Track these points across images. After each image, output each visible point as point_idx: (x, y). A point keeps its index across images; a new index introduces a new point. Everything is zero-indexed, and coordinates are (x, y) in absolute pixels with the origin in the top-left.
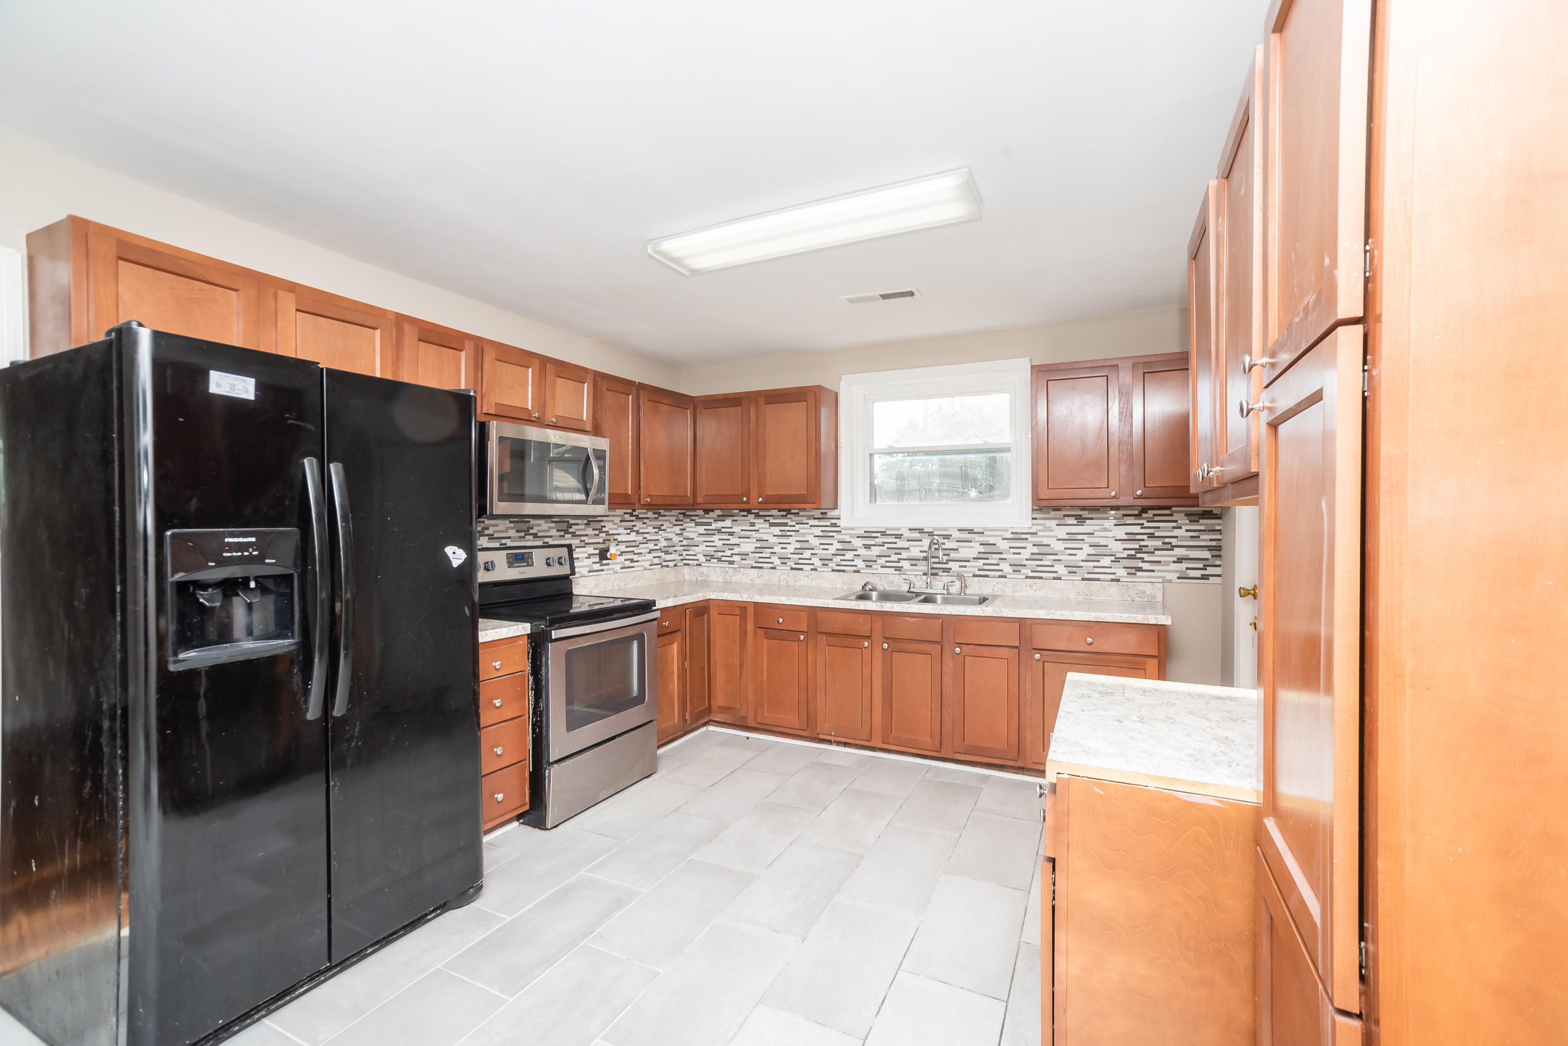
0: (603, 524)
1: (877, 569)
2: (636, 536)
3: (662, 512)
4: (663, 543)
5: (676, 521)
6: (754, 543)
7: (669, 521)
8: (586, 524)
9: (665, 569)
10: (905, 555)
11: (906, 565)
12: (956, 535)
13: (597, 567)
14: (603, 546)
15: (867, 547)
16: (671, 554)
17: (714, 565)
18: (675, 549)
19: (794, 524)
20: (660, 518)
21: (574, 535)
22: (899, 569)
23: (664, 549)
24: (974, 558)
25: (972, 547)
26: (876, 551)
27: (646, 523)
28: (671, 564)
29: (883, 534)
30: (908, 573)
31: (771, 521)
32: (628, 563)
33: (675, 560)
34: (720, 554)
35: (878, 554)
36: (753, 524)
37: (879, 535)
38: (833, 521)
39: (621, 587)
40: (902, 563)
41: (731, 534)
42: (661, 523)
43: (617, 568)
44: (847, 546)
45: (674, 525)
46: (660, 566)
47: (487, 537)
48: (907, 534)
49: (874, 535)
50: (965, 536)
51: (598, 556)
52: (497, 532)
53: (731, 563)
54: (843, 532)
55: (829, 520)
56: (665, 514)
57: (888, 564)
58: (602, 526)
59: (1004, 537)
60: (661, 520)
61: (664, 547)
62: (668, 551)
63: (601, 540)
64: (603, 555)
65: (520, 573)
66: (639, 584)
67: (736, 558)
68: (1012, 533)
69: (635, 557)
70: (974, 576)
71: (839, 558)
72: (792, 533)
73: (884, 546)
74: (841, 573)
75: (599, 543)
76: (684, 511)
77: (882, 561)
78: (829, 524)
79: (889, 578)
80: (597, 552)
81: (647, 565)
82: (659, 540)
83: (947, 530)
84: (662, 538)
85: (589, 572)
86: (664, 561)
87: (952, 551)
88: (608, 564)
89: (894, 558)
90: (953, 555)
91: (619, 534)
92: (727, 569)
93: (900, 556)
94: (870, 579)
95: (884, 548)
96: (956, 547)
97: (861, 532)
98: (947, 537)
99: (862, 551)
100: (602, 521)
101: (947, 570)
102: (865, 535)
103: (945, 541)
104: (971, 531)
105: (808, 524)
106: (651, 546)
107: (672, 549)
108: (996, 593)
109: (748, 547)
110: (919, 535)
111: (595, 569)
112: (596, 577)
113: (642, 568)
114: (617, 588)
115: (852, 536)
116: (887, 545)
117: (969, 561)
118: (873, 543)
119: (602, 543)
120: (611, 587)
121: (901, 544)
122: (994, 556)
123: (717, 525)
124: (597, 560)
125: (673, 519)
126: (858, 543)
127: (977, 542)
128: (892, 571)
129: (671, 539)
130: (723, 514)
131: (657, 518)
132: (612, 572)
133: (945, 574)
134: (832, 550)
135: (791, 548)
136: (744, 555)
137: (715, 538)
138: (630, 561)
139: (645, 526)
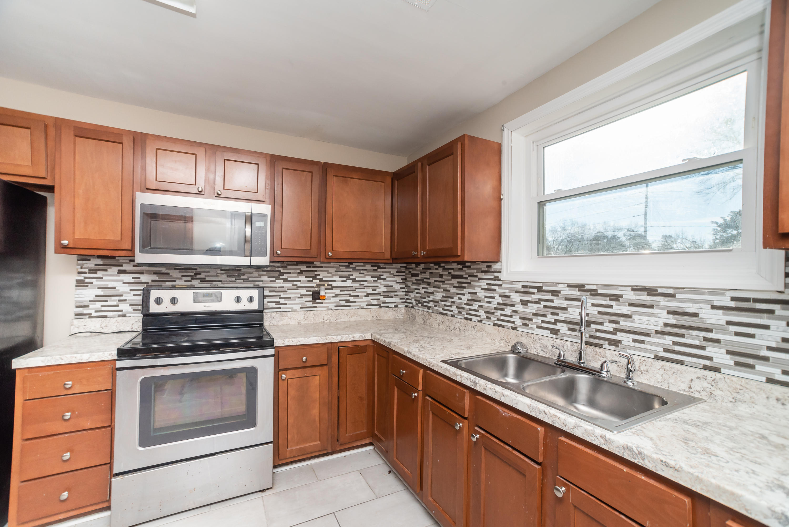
0: (316, 273)
1: (532, 329)
2: (352, 283)
3: (382, 265)
4: (382, 289)
5: (397, 272)
6: (442, 292)
7: (390, 272)
8: (298, 273)
9: (383, 309)
10: (562, 316)
11: (563, 328)
12: (629, 295)
13: (310, 304)
14: (316, 289)
15: (524, 303)
16: (392, 297)
17: (419, 308)
18: (396, 294)
19: (467, 276)
20: (379, 270)
21: (285, 280)
22: (555, 332)
23: (383, 294)
24: (657, 332)
25: (654, 315)
26: (532, 308)
27: (363, 274)
28: (391, 305)
29: (540, 289)
30: (565, 338)
31: (453, 274)
32: (343, 303)
33: (395, 302)
34: (423, 300)
35: (534, 312)
36: (441, 276)
37: (535, 290)
38: (496, 274)
39: (332, 321)
40: (560, 326)
41: (429, 284)
42: (380, 274)
43: (332, 306)
44: (507, 301)
45: (395, 276)
46: (379, 306)
47: (199, 280)
48: (566, 291)
49: (531, 290)
50: (643, 297)
51: (312, 297)
52: (208, 276)
53: (429, 308)
54: (504, 285)
55: (492, 273)
56: (384, 267)
57: (544, 325)
58: (315, 275)
59: (716, 303)
60: (380, 272)
61: (383, 292)
62: (388, 295)
63: (315, 285)
64: (316, 296)
65: (205, 307)
66: (352, 319)
67: (431, 304)
68: (733, 299)
69: (351, 299)
70: (657, 358)
71: (500, 312)
72: (466, 285)
73: (540, 303)
74: (500, 328)
75: (313, 287)
76: (405, 265)
77: (538, 320)
78: (492, 277)
79: (543, 341)
80: (311, 293)
81: (364, 305)
82: (378, 286)
83: (615, 286)
84: (381, 285)
85: (301, 308)
86: (383, 303)
87: (622, 318)
88: (322, 303)
89: (551, 318)
90: (624, 323)
91: (335, 281)
92: (425, 312)
93: (556, 317)
94: (524, 340)
95: (541, 306)
96: (629, 313)
97: (518, 286)
98: (616, 298)
99: (519, 307)
100: (316, 271)
101: (616, 343)
102: (523, 290)
103: (613, 303)
104: (652, 291)
105: (476, 276)
106: (369, 291)
107: (392, 294)
108: (696, 395)
109: (438, 296)
110: (579, 293)
111: (308, 306)
112: (306, 312)
113: (358, 307)
114: (328, 321)
115: (511, 290)
116: (543, 303)
117: (648, 335)
118: (530, 299)
119: (315, 287)
120: (321, 320)
121: (558, 302)
122: (694, 333)
123: (422, 276)
124: (311, 299)
125: (394, 271)
126: (516, 298)
127: (662, 308)
128: (548, 333)
129: (392, 286)
130: (426, 267)
131: (376, 270)
132: (326, 309)
133: (612, 348)
134: (494, 303)
135: (464, 300)
136: (435, 301)
137: (421, 287)
138: (345, 302)
139: (363, 275)
